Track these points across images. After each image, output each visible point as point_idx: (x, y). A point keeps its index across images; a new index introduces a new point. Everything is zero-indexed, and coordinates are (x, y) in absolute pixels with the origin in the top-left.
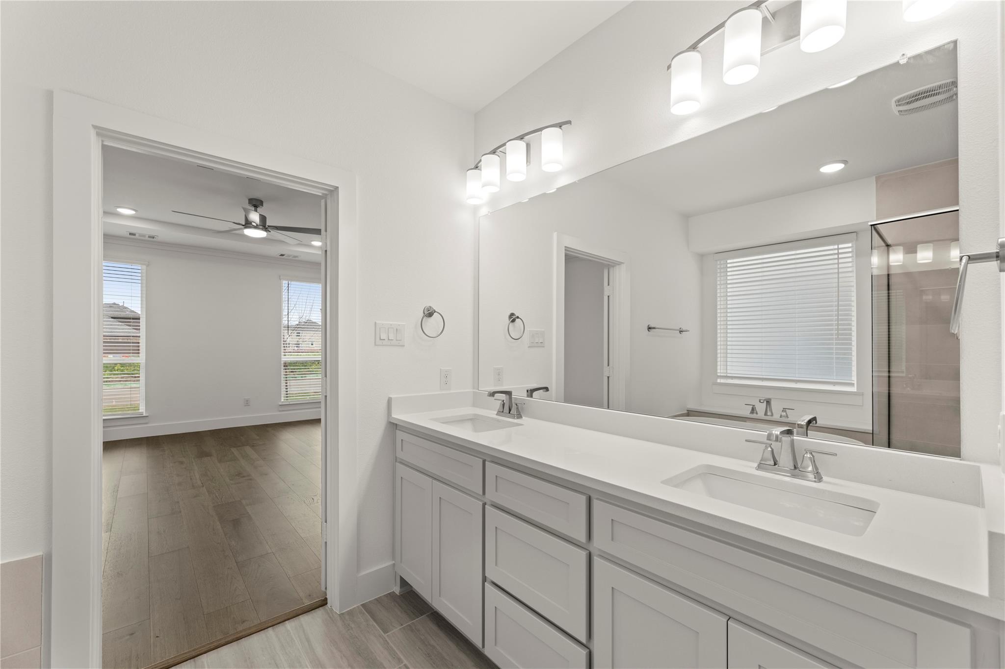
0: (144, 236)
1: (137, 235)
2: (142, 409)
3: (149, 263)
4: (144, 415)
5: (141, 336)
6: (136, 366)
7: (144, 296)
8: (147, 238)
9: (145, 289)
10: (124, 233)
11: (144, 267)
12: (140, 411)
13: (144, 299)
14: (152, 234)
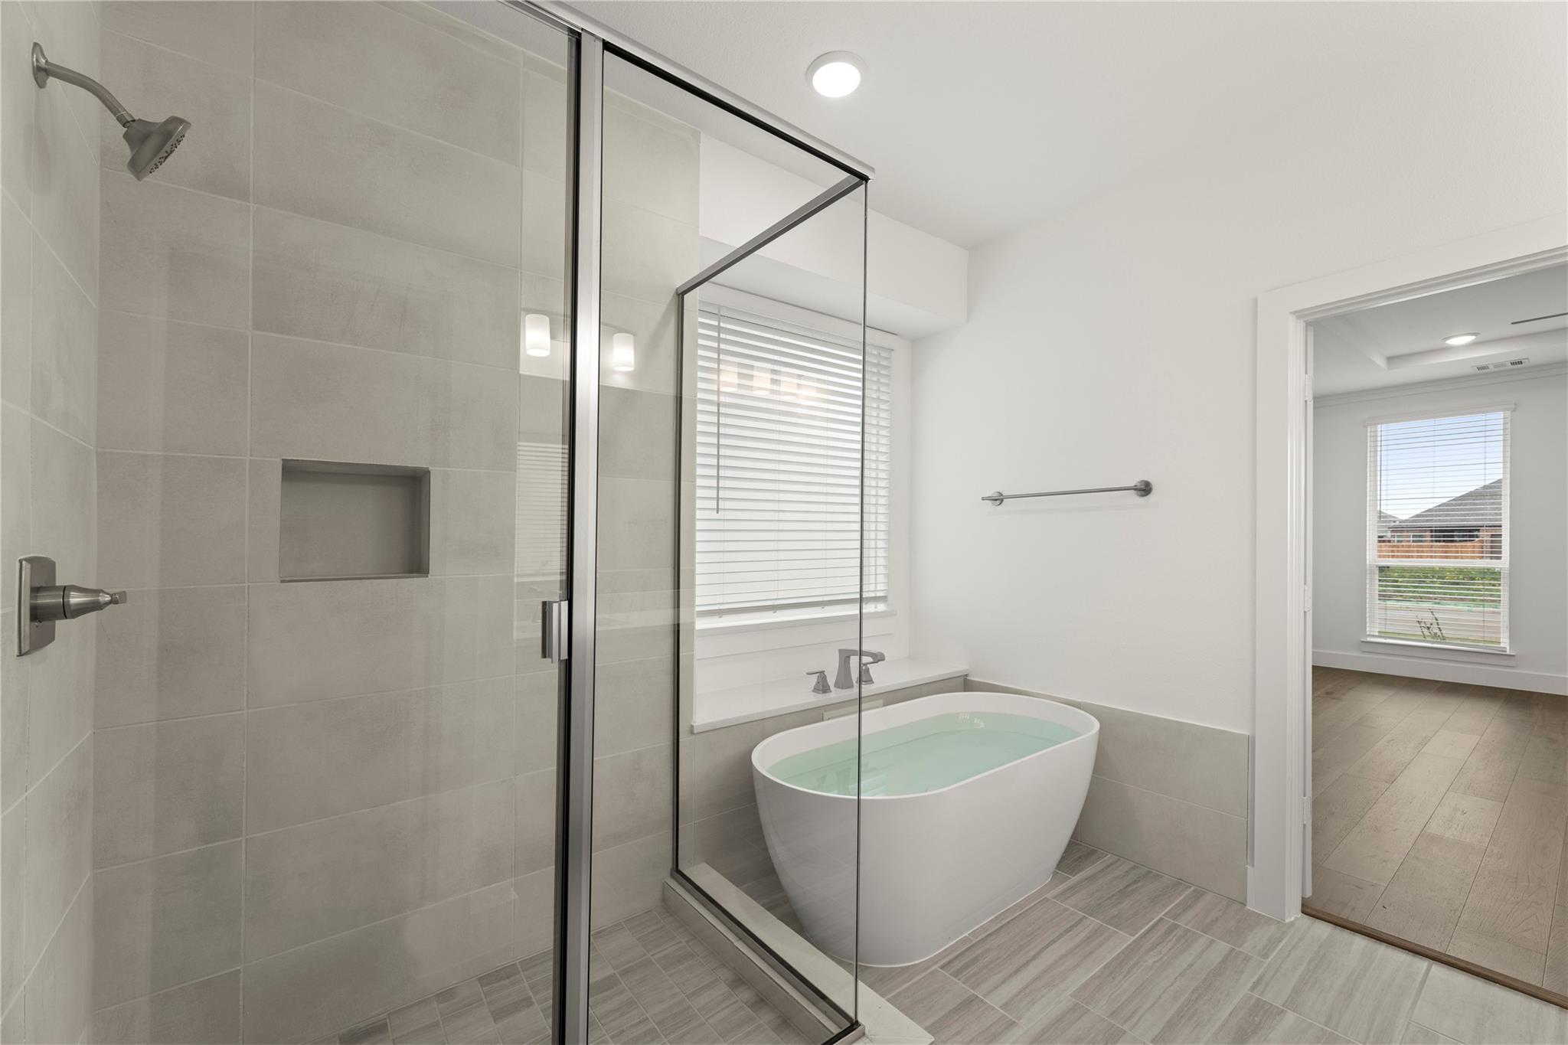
0: (1503, 365)
1: (1491, 367)
2: (1505, 643)
3: (1515, 405)
4: (1508, 653)
5: (1503, 525)
6: (1494, 575)
7: (1508, 459)
8: (1510, 366)
9: (1509, 449)
10: (1468, 370)
11: (1508, 414)
12: (1502, 645)
13: (1508, 465)
14: (1516, 358)
